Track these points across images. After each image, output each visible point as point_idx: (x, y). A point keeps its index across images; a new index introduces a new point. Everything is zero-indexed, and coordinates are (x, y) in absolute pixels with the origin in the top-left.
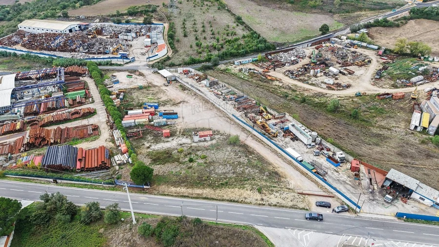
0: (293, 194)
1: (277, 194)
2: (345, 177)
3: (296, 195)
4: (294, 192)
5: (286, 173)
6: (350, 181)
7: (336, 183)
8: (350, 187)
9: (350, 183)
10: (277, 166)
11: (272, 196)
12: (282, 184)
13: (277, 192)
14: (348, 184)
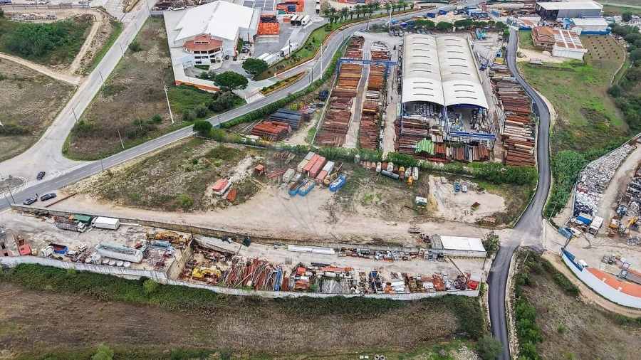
0: (81, 190)
1: (93, 181)
2: (36, 239)
3: (78, 191)
4: (81, 193)
5: (102, 206)
6: (29, 236)
7: (44, 226)
8: (27, 230)
9: (29, 234)
10: (117, 207)
11: (98, 178)
12: (97, 192)
13: (96, 183)
14: (31, 232)
